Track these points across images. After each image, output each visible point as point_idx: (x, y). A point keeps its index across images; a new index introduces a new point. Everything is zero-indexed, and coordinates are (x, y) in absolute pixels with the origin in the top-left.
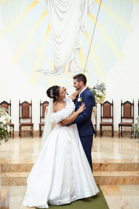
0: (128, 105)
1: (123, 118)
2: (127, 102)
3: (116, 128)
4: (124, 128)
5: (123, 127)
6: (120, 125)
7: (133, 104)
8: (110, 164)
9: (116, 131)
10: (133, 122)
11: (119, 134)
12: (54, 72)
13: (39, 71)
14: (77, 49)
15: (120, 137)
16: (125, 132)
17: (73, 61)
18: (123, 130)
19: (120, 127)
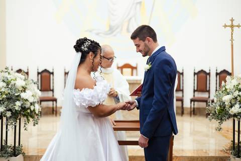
0: (202, 74)
1: (197, 91)
2: (202, 71)
3: (187, 104)
4: (197, 105)
5: (196, 103)
6: (192, 101)
7: (209, 74)
8: (177, 157)
9: (187, 108)
10: (209, 97)
11: (191, 112)
12: (109, 32)
13: (90, 31)
14: (137, 3)
15: (192, 116)
16: (199, 109)
17: (133, 19)
18: (196, 106)
19: (193, 103)
